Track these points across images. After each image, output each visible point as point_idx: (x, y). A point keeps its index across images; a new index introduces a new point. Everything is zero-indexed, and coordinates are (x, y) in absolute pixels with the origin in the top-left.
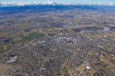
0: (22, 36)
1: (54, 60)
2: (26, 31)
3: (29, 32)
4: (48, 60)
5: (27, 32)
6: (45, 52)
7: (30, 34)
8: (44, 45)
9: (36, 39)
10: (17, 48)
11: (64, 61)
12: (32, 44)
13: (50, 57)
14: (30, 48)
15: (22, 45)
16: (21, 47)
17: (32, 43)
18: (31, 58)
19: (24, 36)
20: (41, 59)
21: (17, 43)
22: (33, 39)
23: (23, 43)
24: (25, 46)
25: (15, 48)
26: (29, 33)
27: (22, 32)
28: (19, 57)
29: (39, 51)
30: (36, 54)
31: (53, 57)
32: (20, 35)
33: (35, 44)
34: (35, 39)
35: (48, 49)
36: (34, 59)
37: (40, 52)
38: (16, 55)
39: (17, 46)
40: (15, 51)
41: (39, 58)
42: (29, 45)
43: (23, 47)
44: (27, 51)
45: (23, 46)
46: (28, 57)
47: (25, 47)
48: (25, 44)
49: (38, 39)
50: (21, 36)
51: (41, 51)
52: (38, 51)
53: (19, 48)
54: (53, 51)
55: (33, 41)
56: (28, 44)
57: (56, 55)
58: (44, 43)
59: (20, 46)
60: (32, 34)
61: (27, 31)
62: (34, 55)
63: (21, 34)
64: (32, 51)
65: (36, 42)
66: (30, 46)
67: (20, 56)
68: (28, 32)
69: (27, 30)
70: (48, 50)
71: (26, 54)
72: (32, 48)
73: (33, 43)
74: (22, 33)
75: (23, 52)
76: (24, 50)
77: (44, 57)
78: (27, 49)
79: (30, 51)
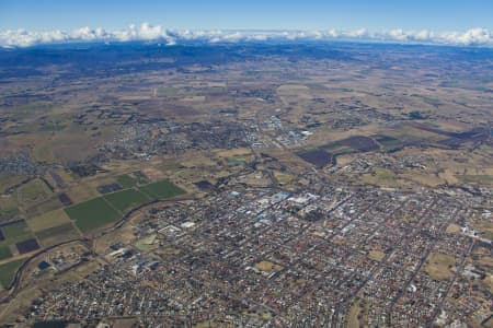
0: (64, 198)
2: (80, 171)
3: (95, 177)
5: (84, 179)
6: (226, 286)
7: (104, 189)
8: (200, 247)
9: (146, 211)
10: (60, 273)
12: (138, 245)
13: (268, 316)
14: (135, 267)
15: (87, 254)
16: (80, 269)
17: (133, 237)
19: (77, 201)
21: (51, 240)
22: (128, 216)
24: (104, 260)
25: (51, 276)
26: (96, 184)
27: (58, 179)
29: (192, 283)
30: (185, 306)
31: (284, 309)
32: (53, 198)
33: (149, 241)
34: (138, 216)
35: (235, 266)
37: (198, 287)
38: (73, 321)
39: (56, 263)
40: (58, 292)
42: (121, 251)
43: (96, 265)
44: (127, 288)
45: (90, 257)
47: (103, 263)
48: (98, 247)
49: (154, 211)
50: (58, 200)
51: (203, 280)
52: (188, 285)
53: (72, 273)
54: (265, 274)
55: (131, 226)
56: (114, 248)
57: (288, 297)
58: (194, 234)
59: (72, 262)
60: (115, 187)
61: (86, 175)
62: (172, 308)
63: (58, 191)
64: (150, 284)
65: (151, 230)
66: (128, 254)
67: (98, 321)
68: (90, 178)
69: (83, 168)
70: (235, 272)
71: (128, 311)
72: (147, 267)
73: (137, 240)
74: (59, 186)
75: (103, 295)
76: (107, 286)
77: (238, 317)
78: (117, 274)
79: (140, 288)
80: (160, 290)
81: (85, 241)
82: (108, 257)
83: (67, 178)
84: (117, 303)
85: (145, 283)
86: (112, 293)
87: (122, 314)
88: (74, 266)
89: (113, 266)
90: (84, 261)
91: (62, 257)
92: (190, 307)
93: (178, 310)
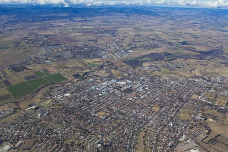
0: (7, 82)
1: (111, 143)
2: (15, 69)
3: (24, 72)
4: (99, 145)
5: (18, 73)
6: (82, 123)
7: (28, 78)
8: (72, 105)
9: (47, 88)
10: (2, 118)
11: (137, 143)
12: (42, 104)
13: (100, 136)
14: (40, 114)
15: (16, 109)
16: (12, 116)
17: (39, 100)
18: (52, 145)
19: (13, 84)
20: (79, 145)
22: (38, 90)
23: (17, 102)
24: (25, 111)
26: (24, 76)
27: (4, 73)
28: (17, 145)
29: (66, 122)
30: (62, 132)
31: (108, 133)
32: (1, 82)
33: (47, 102)
34: (44, 90)
35: (87, 114)
36: (62, 147)
38: (6, 140)
41: (71, 140)
42: (33, 107)
43: (20, 114)
44: (35, 124)
45: (18, 110)
46: (42, 141)
47: (24, 113)
48: (22, 105)
49: (52, 88)
50: (4, 84)
51: (71, 120)
52: (64, 122)
53: (8, 118)
54: (101, 117)
55: (39, 95)
56: (30, 106)
57: (111, 128)
58: (70, 99)
59: (8, 113)
60: (33, 77)
61: (19, 71)
62: (55, 133)
63: (4, 79)
64: (46, 122)
65: (49, 97)
66: (37, 108)
67: (18, 140)
68: (21, 73)
69: (18, 68)
70: (87, 116)
71: (34, 135)
72: (45, 115)
73: (42, 102)
74: (5, 76)
75: (23, 128)
76: (25, 124)
77: (86, 137)
78: (31, 118)
79: (41, 124)
80: (50, 125)
81: (16, 103)
82: (26, 110)
83: (9, 72)
84: (29, 131)
85: (44, 122)
86: (27, 127)
87: (30, 136)
88: (9, 115)
89: (29, 114)
90: (15, 112)
91: (3, 111)
92: (63, 132)
93: (58, 134)
